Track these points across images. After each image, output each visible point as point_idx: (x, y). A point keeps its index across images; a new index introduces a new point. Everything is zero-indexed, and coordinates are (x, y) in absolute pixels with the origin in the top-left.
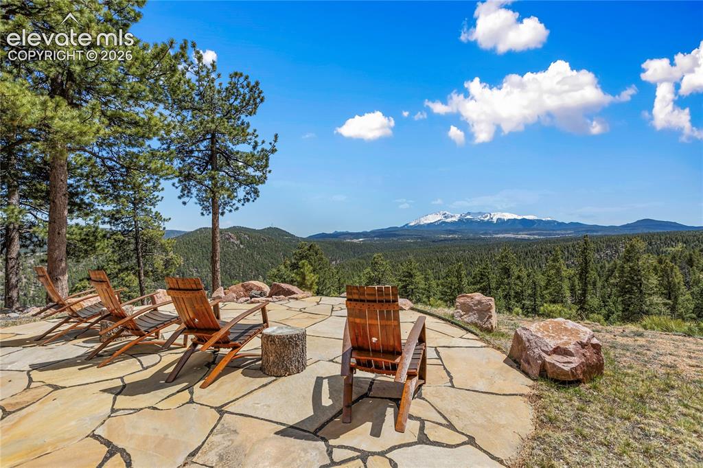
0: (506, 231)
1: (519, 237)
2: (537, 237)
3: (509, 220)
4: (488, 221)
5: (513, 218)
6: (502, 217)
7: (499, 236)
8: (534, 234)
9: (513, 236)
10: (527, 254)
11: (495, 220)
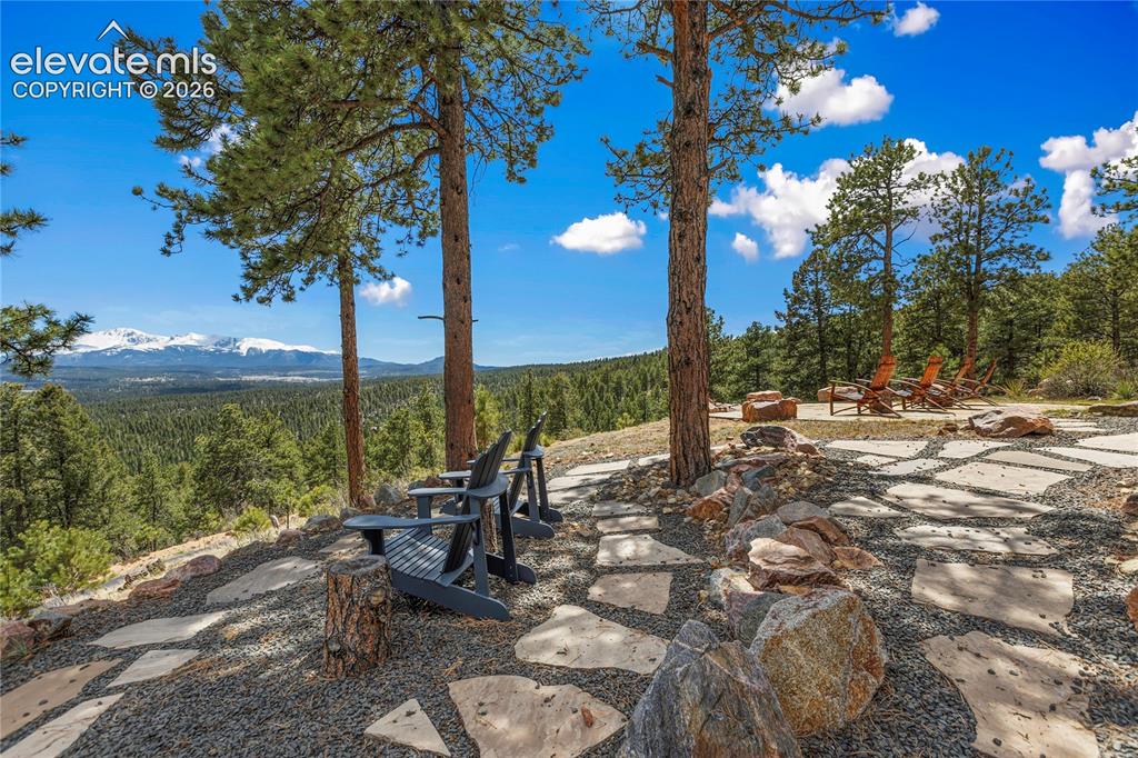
0: (266, 371)
1: (289, 379)
2: (316, 379)
3: (270, 351)
4: (230, 352)
5: (276, 348)
6: (258, 347)
7: (253, 378)
8: (312, 376)
9: (278, 379)
10: (311, 407)
11: (243, 350)
